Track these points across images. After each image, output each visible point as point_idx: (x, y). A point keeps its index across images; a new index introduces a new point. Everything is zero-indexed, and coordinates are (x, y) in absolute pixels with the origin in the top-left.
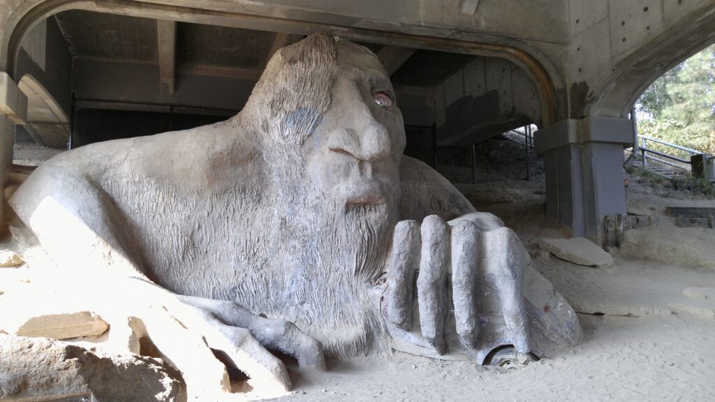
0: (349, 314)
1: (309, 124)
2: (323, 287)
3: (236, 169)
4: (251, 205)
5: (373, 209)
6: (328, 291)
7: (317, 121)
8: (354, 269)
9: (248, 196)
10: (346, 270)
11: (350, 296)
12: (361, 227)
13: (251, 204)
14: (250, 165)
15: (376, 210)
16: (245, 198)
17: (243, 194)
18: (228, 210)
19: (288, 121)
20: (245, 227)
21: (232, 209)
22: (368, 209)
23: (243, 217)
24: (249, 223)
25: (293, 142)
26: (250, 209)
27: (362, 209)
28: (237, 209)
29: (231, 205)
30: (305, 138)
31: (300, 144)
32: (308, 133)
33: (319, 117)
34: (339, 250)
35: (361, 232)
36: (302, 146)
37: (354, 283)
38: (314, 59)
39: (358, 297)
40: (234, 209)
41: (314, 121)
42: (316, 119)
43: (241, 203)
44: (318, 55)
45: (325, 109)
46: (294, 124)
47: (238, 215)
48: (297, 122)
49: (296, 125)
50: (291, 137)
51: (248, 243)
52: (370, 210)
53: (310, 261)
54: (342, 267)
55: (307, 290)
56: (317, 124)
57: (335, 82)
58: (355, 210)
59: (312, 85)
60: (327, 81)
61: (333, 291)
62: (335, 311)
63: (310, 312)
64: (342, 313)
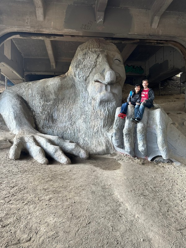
0: (100, 142)
1: (88, 72)
2: (92, 132)
3: (66, 91)
6: (94, 133)
8: (103, 126)
10: (100, 126)
11: (101, 135)
12: (105, 110)
13: (72, 103)
14: (71, 89)
15: (111, 104)
16: (70, 101)
18: (64, 105)
19: (81, 72)
20: (69, 111)
23: (69, 107)
25: (82, 79)
27: (106, 103)
28: (67, 105)
29: (65, 103)
31: (85, 80)
32: (88, 76)
33: (91, 70)
34: (97, 119)
35: (105, 112)
37: (102, 131)
47: (67, 107)
48: (84, 72)
51: (69, 116)
52: (109, 104)
53: (88, 123)
54: (99, 125)
55: (87, 133)
56: (91, 72)
57: (98, 56)
58: (104, 104)
59: (90, 58)
60: (95, 56)
61: (95, 133)
62: (96, 141)
63: (88, 140)
64: (98, 141)
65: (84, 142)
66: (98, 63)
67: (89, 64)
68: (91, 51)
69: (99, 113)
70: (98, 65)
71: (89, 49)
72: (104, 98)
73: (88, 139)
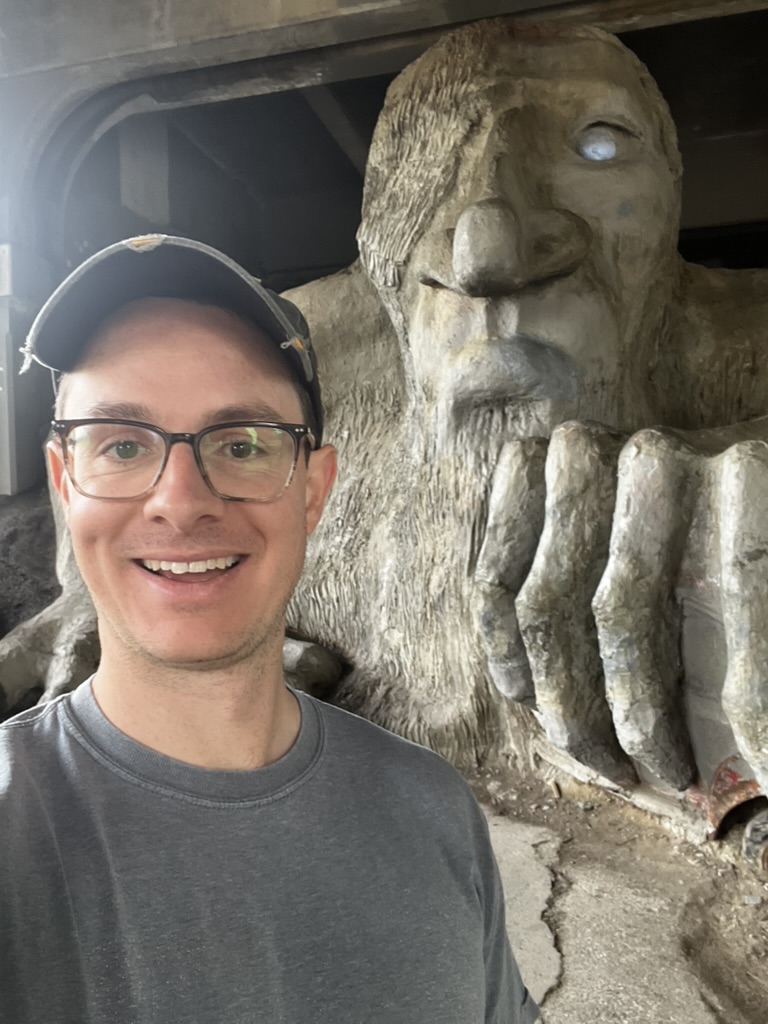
0: (455, 661)
1: (406, 237)
2: (420, 599)
3: (353, 357)
4: (378, 426)
5: (522, 414)
6: (428, 606)
7: (421, 227)
8: (468, 559)
9: (378, 407)
10: (455, 562)
12: (486, 459)
13: (380, 424)
14: (379, 345)
15: (528, 415)
16: (372, 412)
17: (369, 404)
18: (339, 439)
19: (371, 239)
20: (359, 468)
21: (345, 434)
22: (510, 416)
23: (362, 448)
24: (367, 463)
25: (381, 283)
26: (376, 434)
27: (497, 417)
28: (353, 437)
29: (346, 427)
30: (402, 269)
31: (394, 285)
32: (403, 256)
33: (426, 216)
34: (444, 516)
35: (484, 471)
36: (399, 290)
38: (434, 84)
39: (470, 623)
40: (349, 435)
41: (416, 228)
42: (420, 220)
43: (364, 424)
44: (444, 73)
45: (441, 194)
46: (380, 244)
47: (354, 445)
48: (385, 237)
49: (383, 244)
50: (378, 272)
51: (352, 502)
52: (516, 418)
53: (410, 540)
54: (449, 554)
55: (400, 603)
56: (420, 234)
57: (475, 126)
58: (480, 421)
59: (424, 145)
60: (455, 128)
61: (433, 607)
62: (435, 653)
63: (402, 649)
64: (444, 657)
65: (386, 656)
66: (463, 173)
67: (416, 186)
68: (434, 106)
69: (452, 481)
70: (465, 181)
71: (425, 92)
72: (472, 384)
73: (404, 639)
